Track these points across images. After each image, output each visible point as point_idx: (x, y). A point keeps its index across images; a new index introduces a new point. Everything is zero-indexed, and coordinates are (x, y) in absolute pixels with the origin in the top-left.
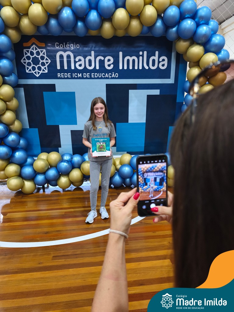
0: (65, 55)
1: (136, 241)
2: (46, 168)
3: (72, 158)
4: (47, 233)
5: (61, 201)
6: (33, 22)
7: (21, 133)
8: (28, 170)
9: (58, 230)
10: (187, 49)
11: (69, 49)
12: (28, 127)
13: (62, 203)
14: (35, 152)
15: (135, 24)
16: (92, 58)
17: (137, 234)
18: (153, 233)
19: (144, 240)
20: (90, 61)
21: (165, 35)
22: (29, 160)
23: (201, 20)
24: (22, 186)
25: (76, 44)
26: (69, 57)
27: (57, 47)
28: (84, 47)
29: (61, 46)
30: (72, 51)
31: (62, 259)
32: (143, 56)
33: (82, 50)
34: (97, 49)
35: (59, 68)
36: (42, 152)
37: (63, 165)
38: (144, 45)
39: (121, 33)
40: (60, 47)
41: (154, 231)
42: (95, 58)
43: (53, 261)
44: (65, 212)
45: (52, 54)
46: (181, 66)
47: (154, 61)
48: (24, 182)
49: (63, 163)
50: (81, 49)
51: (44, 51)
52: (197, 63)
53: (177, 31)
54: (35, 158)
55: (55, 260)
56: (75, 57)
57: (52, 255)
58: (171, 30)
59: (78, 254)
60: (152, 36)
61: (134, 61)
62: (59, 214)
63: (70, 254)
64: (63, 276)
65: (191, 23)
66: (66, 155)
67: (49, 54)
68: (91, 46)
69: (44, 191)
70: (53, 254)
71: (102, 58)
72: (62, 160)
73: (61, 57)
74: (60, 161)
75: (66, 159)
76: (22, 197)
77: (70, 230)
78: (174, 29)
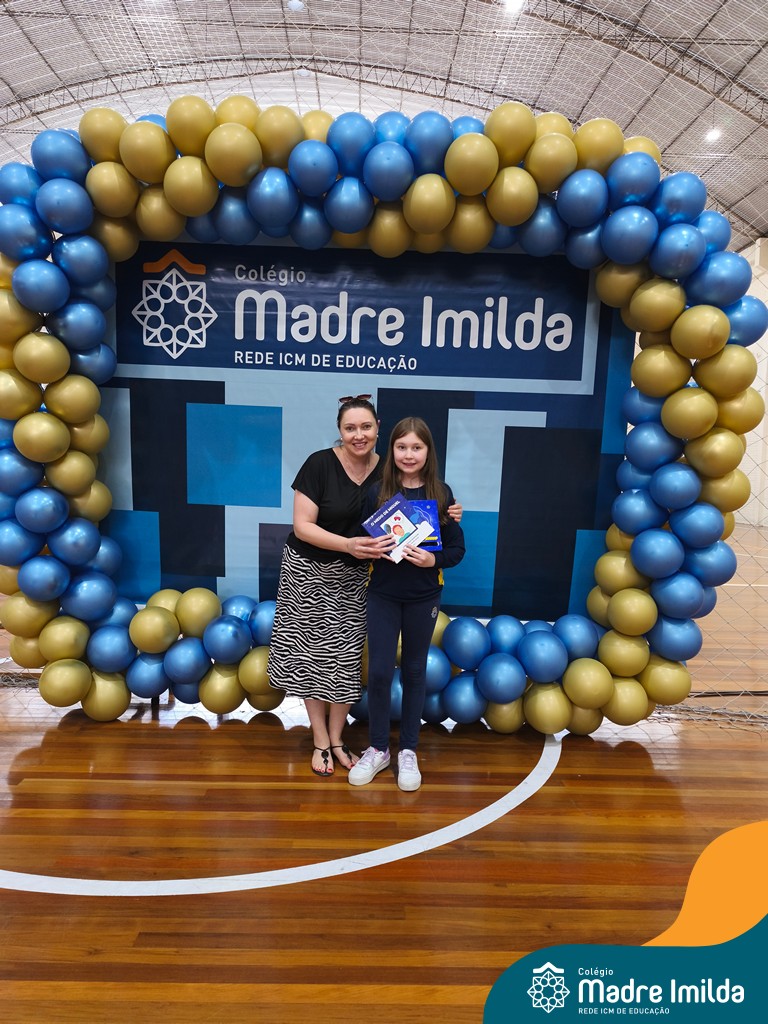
0: (261, 299)
1: (432, 908)
2: (169, 640)
3: (254, 612)
4: (135, 852)
5: (201, 753)
6: (174, 205)
7: (106, 525)
8: (110, 643)
9: (174, 846)
10: (632, 292)
11: (274, 284)
12: (130, 507)
13: (206, 759)
14: (143, 586)
15: (471, 218)
16: (342, 312)
17: (440, 885)
18: (497, 885)
19: (460, 908)
20: (334, 321)
21: (563, 254)
22: (120, 611)
23: (675, 210)
24: (86, 693)
25: (296, 271)
26: (271, 305)
27: (241, 276)
28: (320, 279)
29: (253, 273)
30: (283, 291)
31: (169, 946)
32: (495, 310)
33: (312, 287)
34: (357, 286)
35: (239, 335)
36: (162, 588)
37: (223, 630)
38: (499, 278)
39: (429, 244)
40: (247, 277)
41: (500, 882)
42: (351, 311)
43: (138, 949)
44: (210, 791)
45: (223, 296)
46: (615, 343)
47: (529, 326)
48: (93, 680)
49: (222, 626)
50: (308, 284)
51: (203, 286)
52: (662, 334)
53: (600, 239)
54: (140, 606)
55: (146, 946)
56: (290, 307)
57: (140, 929)
58: (581, 237)
59: (224, 934)
60: (523, 252)
61: (466, 324)
62: (187, 794)
63: (198, 930)
64: (162, 1006)
65: (641, 219)
66: (236, 601)
67: (213, 295)
68: (339, 279)
69: (155, 717)
70: (141, 925)
71: (372, 313)
72: (222, 616)
73: (250, 304)
74: (215, 617)
75: (237, 613)
76: (83, 729)
77: (216, 850)
78: (591, 235)
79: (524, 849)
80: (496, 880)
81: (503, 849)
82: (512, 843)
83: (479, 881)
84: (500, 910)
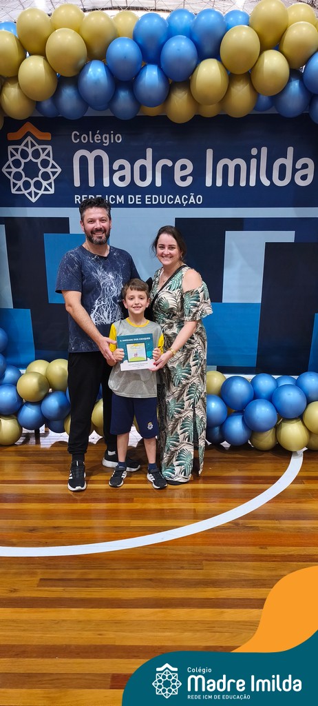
0: (91, 157)
1: (220, 562)
2: (43, 393)
4: (33, 530)
8: (5, 395)
9: (57, 525)
11: (100, 144)
12: (11, 306)
14: (23, 359)
15: (240, 91)
16: (148, 163)
17: (225, 548)
18: (261, 548)
19: (238, 563)
20: (143, 169)
22: (10, 374)
25: (115, 134)
26: (98, 160)
27: (76, 140)
28: (132, 139)
29: (84, 138)
30: (106, 149)
31: (58, 586)
32: (258, 157)
33: (127, 147)
34: (158, 143)
35: (77, 183)
36: (36, 359)
38: (260, 133)
39: (210, 111)
41: (263, 546)
42: (154, 163)
43: (40, 588)
47: (283, 168)
50: (124, 144)
51: (49, 148)
54: (22, 371)
55: (45, 587)
56: (111, 162)
57: (40, 577)
60: (278, 113)
61: (238, 168)
63: (75, 577)
64: (57, 622)
67: (58, 155)
68: (145, 139)
69: (38, 442)
70: (41, 573)
73: (84, 161)
79: (279, 525)
80: (260, 545)
81: (265, 525)
82: (270, 521)
83: (249, 545)
84: (263, 564)
